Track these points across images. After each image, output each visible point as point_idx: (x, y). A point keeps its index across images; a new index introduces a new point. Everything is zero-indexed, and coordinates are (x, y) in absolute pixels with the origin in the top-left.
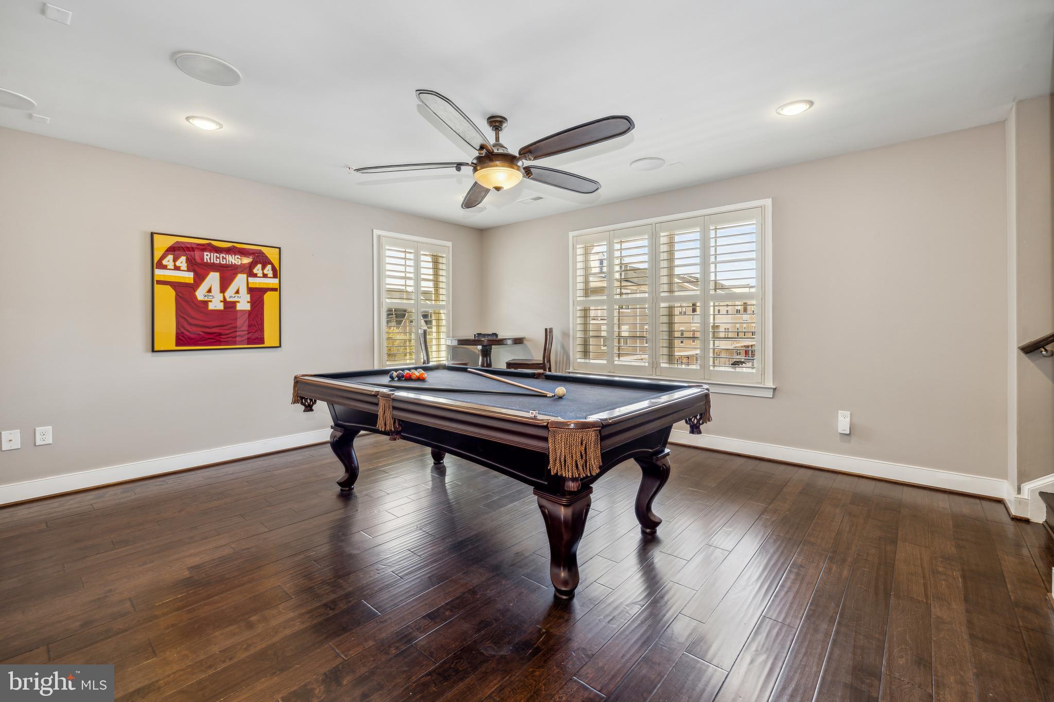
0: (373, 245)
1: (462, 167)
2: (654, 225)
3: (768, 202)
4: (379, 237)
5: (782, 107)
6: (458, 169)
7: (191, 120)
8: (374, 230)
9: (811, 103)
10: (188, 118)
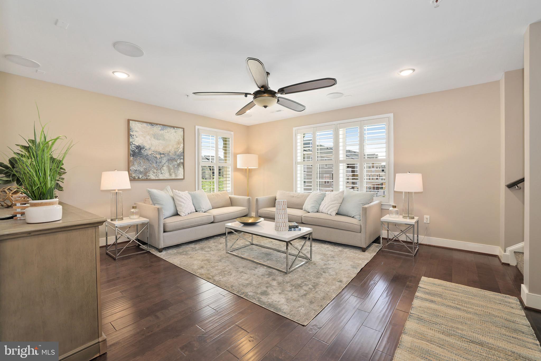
0: (195, 134)
1: (248, 95)
2: (336, 125)
3: (391, 115)
4: (198, 129)
5: (401, 71)
6: (246, 96)
7: (115, 73)
8: (196, 126)
9: (414, 70)
10: (113, 72)
